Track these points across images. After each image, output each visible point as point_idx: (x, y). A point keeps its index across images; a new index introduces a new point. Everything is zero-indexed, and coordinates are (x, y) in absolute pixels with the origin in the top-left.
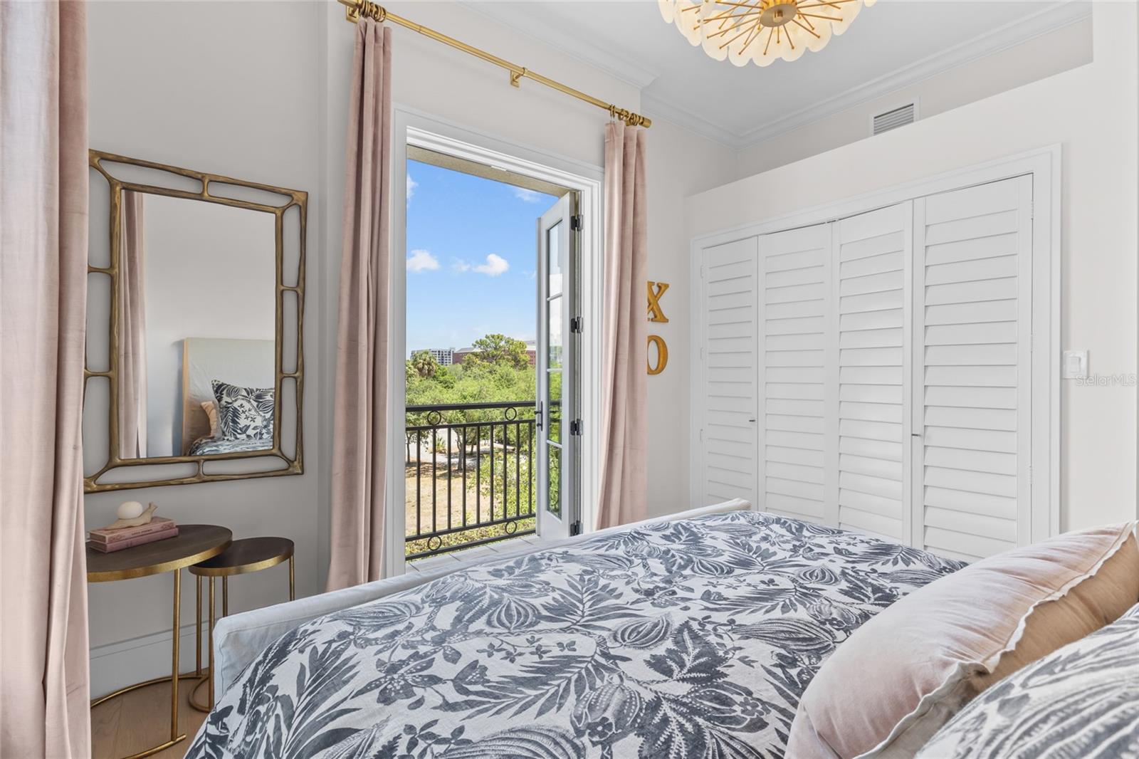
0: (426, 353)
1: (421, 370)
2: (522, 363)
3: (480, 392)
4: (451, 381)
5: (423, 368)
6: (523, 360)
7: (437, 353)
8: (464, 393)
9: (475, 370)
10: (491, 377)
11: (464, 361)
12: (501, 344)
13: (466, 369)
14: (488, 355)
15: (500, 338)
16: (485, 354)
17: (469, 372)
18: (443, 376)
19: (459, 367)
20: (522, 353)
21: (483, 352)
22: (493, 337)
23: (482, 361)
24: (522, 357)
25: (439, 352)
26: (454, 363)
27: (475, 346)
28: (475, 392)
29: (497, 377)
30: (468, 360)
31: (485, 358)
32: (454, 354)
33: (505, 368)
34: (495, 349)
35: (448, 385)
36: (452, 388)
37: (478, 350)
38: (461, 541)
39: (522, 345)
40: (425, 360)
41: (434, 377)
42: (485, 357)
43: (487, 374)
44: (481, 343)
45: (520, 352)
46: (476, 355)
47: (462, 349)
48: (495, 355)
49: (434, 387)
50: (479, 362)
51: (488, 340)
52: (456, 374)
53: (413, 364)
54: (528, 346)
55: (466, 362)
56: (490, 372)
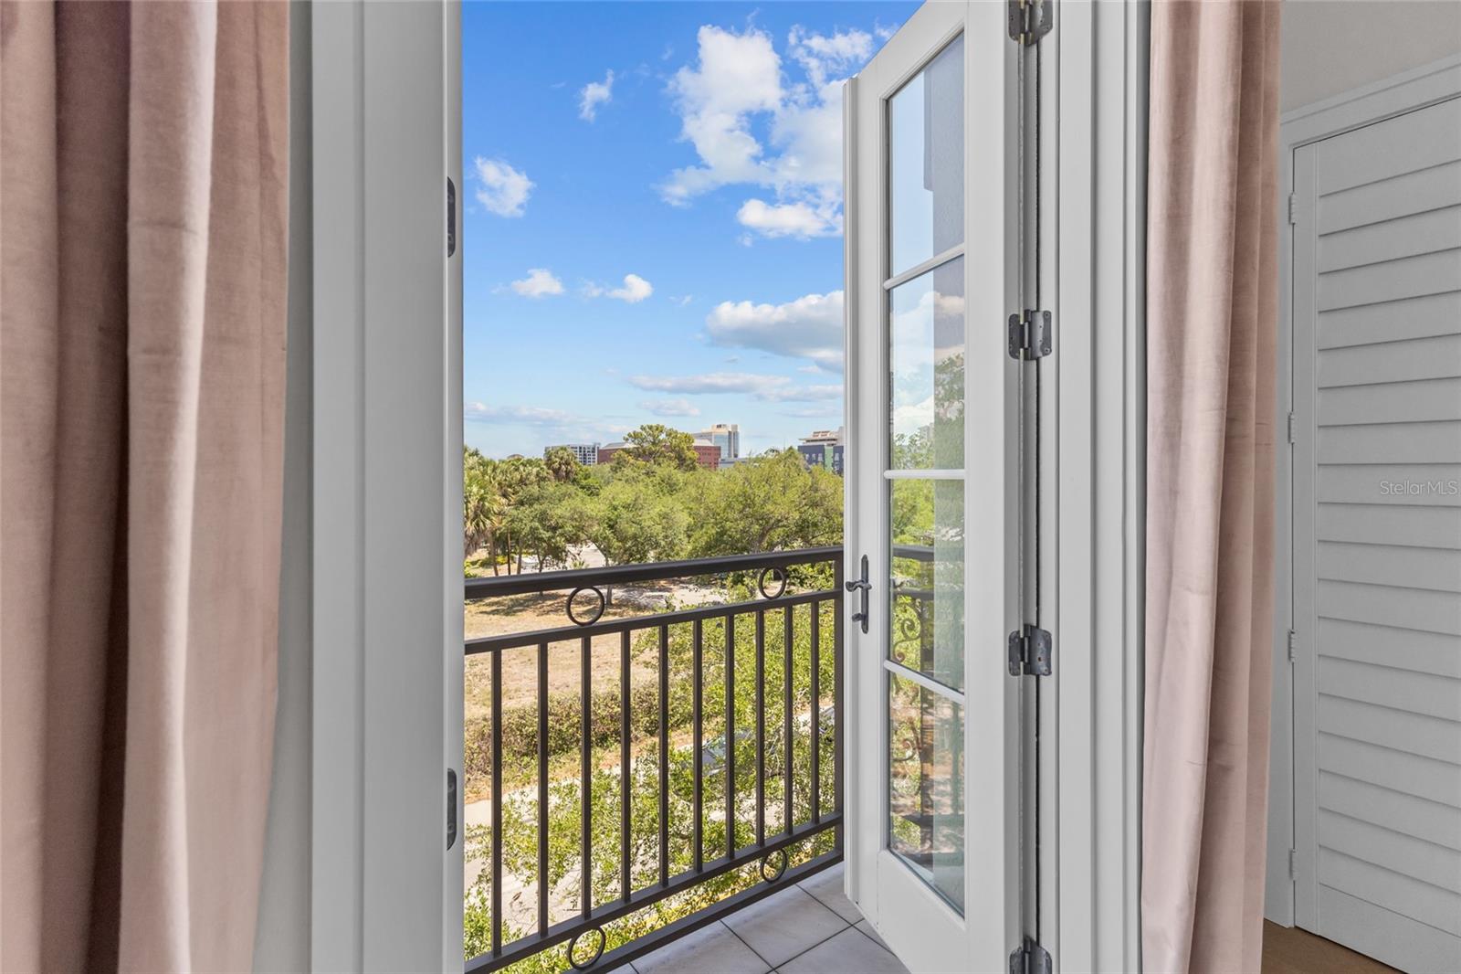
0: (564, 449)
1: (556, 472)
2: (689, 462)
3: (636, 500)
4: (597, 485)
5: (560, 468)
6: (690, 458)
7: (578, 450)
8: (614, 503)
9: (627, 471)
10: (648, 480)
11: (611, 460)
12: (661, 438)
13: (614, 470)
14: (644, 452)
15: (659, 429)
16: (640, 450)
17: (619, 474)
18: (585, 479)
19: (607, 467)
20: (688, 449)
21: (637, 448)
22: (650, 428)
23: (637, 460)
24: (689, 454)
25: (580, 448)
26: (599, 464)
27: (627, 440)
28: (629, 502)
29: (657, 480)
30: (618, 458)
31: (639, 456)
32: (599, 451)
33: (667, 469)
34: (654, 443)
35: (592, 492)
36: (598, 495)
37: (630, 445)
38: (613, 708)
39: (688, 438)
40: (562, 459)
41: (574, 480)
42: (639, 454)
43: (643, 477)
44: (635, 436)
45: (685, 447)
46: (628, 451)
47: (610, 445)
48: (654, 452)
49: (573, 495)
50: (632, 461)
51: (643, 432)
52: (602, 477)
53: (546, 464)
54: (696, 440)
55: (616, 461)
56: (647, 474)
